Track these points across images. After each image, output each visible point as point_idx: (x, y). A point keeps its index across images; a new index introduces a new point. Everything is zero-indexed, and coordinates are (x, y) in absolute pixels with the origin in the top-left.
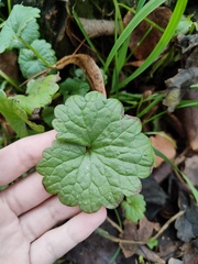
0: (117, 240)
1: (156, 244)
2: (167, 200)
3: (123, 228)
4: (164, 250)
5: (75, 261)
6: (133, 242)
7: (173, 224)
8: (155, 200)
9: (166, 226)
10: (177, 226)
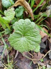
0: (31, 59)
1: (43, 60)
2: (46, 47)
3: (33, 55)
4: (45, 62)
5: (18, 66)
6: (36, 60)
7: (48, 54)
8: (42, 47)
9: (46, 55)
10: (49, 54)
